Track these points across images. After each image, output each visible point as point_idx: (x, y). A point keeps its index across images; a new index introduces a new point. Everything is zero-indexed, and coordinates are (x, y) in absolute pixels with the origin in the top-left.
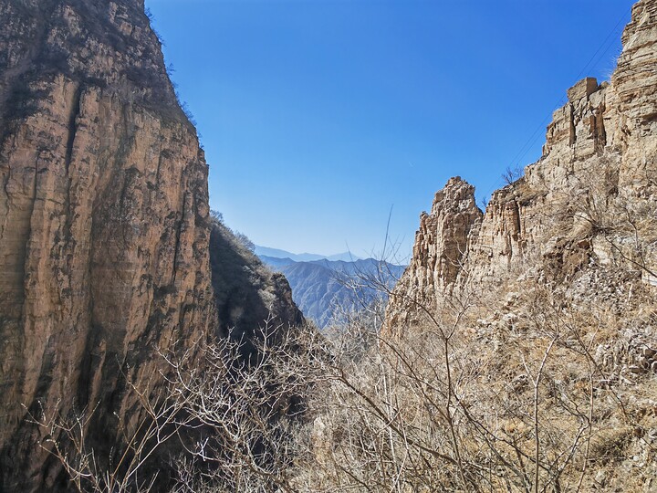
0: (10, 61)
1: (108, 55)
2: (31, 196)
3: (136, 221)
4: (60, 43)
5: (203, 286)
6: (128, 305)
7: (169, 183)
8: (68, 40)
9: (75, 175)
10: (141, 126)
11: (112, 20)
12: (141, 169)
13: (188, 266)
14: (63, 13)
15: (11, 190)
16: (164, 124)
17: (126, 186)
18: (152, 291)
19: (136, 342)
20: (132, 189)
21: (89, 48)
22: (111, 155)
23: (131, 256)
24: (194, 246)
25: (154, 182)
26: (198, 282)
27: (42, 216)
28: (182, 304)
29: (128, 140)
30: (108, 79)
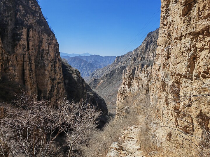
0: (9, 24)
1: (32, 18)
2: (23, 61)
3: (46, 63)
4: (20, 17)
5: (61, 77)
6: (47, 85)
7: (51, 52)
8: (22, 15)
9: (30, 53)
10: (44, 38)
11: (30, 6)
12: (45, 49)
13: (58, 72)
14: (19, 7)
15: (18, 60)
16: (48, 36)
17: (42, 54)
18: (51, 80)
19: (49, 93)
20: (44, 55)
21: (28, 17)
22: (37, 46)
23: (46, 72)
24: (58, 67)
25: (48, 52)
26: (60, 76)
27: (26, 66)
28: (57, 82)
29: (41, 42)
30: (33, 25)
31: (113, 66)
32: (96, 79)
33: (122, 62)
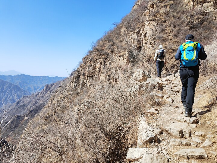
31: (42, 94)
32: (19, 116)
33: (51, 92)
